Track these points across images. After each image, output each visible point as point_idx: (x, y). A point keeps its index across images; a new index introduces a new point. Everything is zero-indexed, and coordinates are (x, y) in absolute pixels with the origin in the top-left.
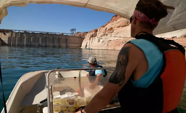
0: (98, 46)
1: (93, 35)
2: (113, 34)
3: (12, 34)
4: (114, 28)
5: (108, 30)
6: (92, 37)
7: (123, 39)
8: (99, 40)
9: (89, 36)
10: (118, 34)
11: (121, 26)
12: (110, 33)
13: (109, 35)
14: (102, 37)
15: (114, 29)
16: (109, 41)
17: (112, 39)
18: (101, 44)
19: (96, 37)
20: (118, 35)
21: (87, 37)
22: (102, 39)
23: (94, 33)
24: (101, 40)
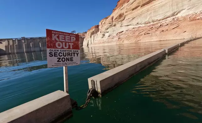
0: (103, 43)
1: (93, 32)
2: (125, 23)
3: (8, 42)
4: (126, 12)
5: (116, 19)
6: (93, 34)
7: (144, 25)
8: (104, 35)
9: (89, 34)
10: (134, 20)
11: (139, 6)
12: (120, 22)
13: (118, 25)
14: (108, 31)
15: (125, 14)
16: (119, 33)
17: (124, 29)
18: (108, 39)
19: (99, 33)
20: (134, 22)
21: (88, 35)
22: (108, 32)
23: (94, 29)
24: (107, 35)
